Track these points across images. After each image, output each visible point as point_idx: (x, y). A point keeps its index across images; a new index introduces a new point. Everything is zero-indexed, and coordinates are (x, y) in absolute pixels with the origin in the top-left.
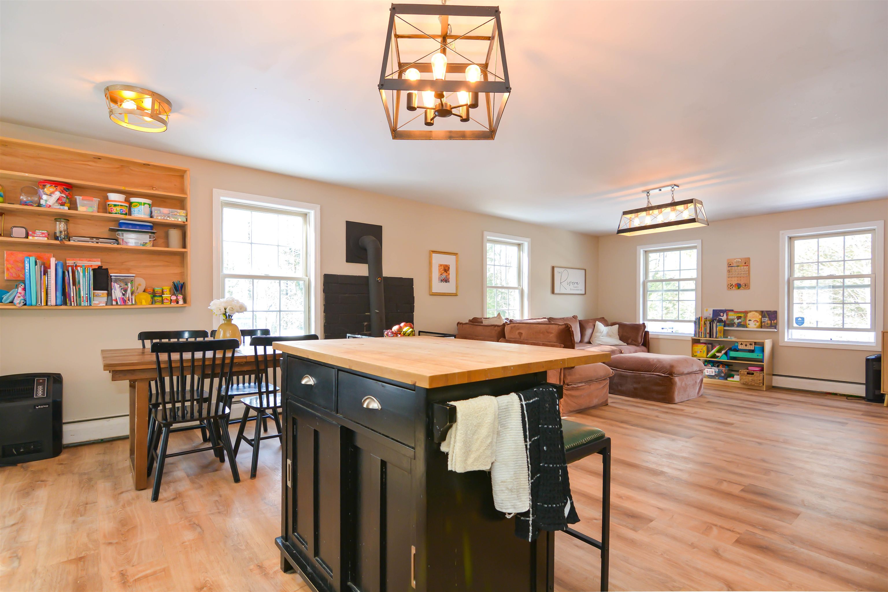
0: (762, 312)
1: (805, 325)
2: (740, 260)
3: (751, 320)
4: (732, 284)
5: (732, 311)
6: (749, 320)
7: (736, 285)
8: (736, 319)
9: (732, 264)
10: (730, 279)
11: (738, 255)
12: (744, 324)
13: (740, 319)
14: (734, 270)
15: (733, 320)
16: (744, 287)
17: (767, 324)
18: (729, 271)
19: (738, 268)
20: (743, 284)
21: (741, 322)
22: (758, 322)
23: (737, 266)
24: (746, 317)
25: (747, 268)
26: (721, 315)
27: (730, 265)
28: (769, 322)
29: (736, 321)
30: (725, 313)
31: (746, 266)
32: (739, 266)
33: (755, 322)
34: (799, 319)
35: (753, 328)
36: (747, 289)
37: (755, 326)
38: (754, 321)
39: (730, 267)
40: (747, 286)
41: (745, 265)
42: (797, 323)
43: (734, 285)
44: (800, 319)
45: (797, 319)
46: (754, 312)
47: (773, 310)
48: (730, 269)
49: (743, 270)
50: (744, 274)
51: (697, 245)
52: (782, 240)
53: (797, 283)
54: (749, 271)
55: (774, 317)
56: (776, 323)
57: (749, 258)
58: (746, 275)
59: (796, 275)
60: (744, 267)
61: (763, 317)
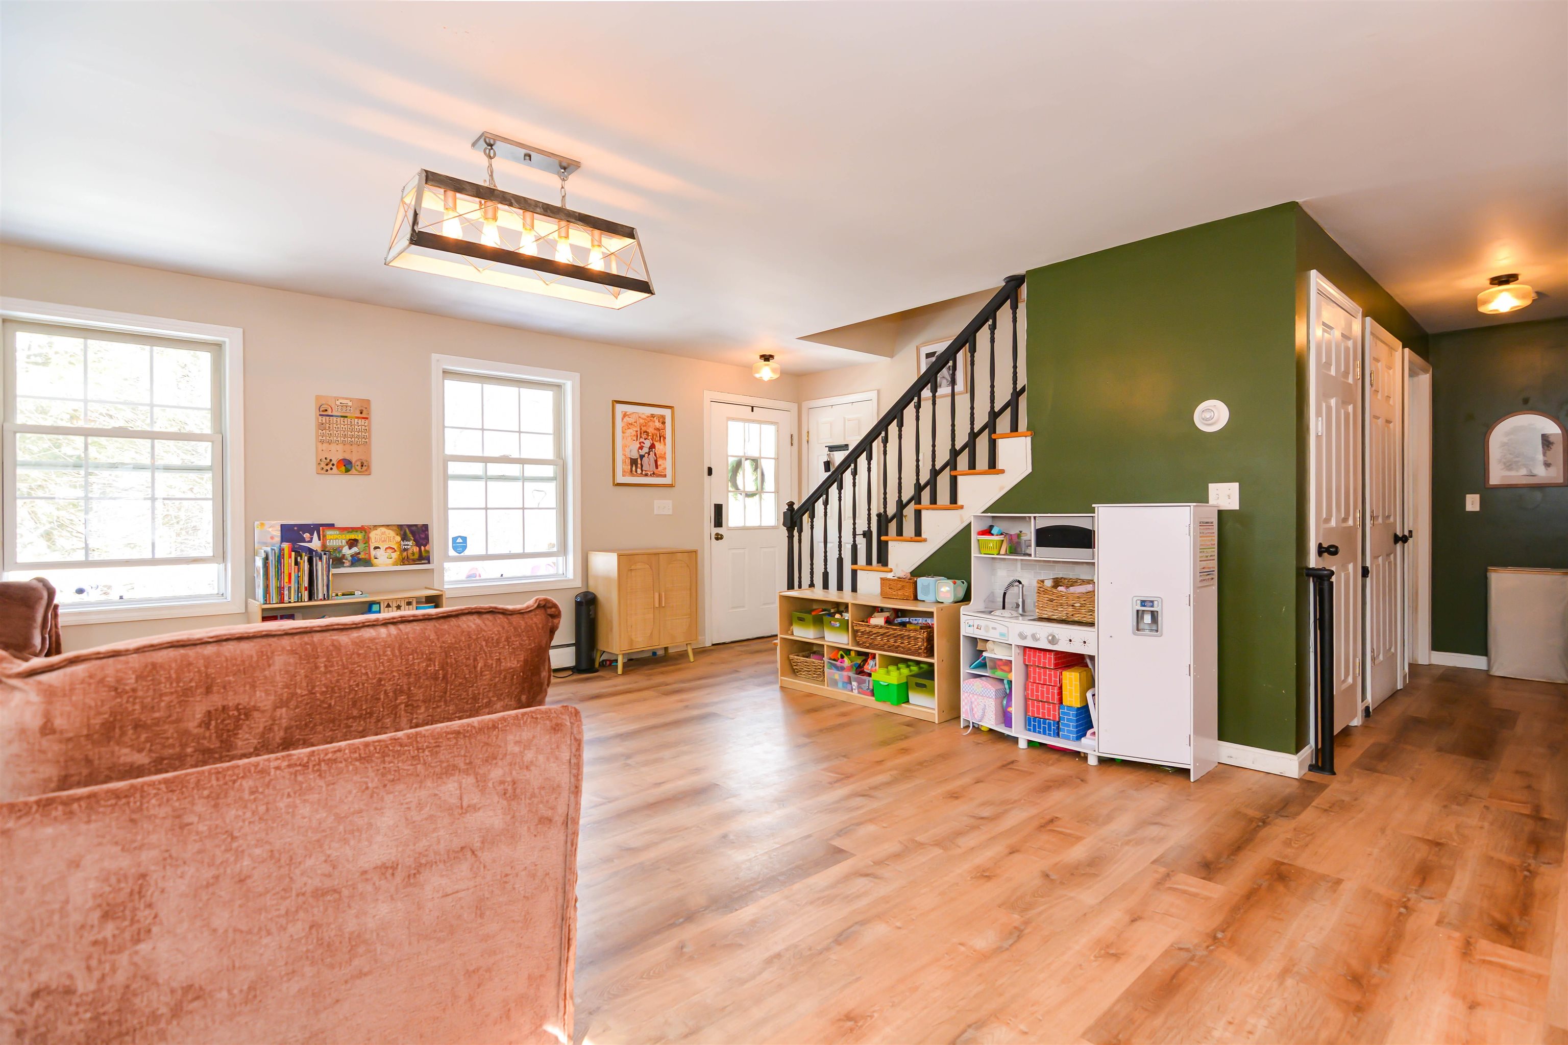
0: (400, 527)
1: (467, 552)
2: (350, 404)
3: (378, 548)
4: (331, 460)
5: (331, 526)
6: (376, 548)
7: (339, 462)
8: (347, 547)
9: (329, 410)
10: (325, 446)
11: (343, 390)
12: (367, 557)
13: (356, 546)
14: (335, 426)
15: (339, 549)
16: (359, 468)
17: (413, 554)
18: (321, 426)
19: (346, 423)
20: (356, 461)
21: (359, 553)
22: (395, 551)
23: (342, 417)
24: (367, 540)
25: (366, 425)
26: (304, 538)
27: (324, 412)
28: (416, 549)
29: (347, 552)
30: (315, 533)
31: (364, 418)
32: (346, 417)
33: (389, 551)
34: (458, 541)
35: (387, 565)
36: (367, 473)
37: (391, 561)
38: (386, 549)
39: (324, 417)
40: (365, 467)
41: (361, 416)
42: (455, 548)
43: (334, 461)
44: (459, 540)
45: (455, 539)
46: (383, 529)
47: (420, 522)
48: (324, 421)
49: (356, 427)
50: (358, 437)
51: (225, 342)
52: (436, 374)
53: (454, 468)
54: (368, 430)
55: (423, 539)
56: (428, 552)
57: (368, 401)
58: (363, 440)
59: (449, 450)
60: (360, 420)
61: (404, 538)
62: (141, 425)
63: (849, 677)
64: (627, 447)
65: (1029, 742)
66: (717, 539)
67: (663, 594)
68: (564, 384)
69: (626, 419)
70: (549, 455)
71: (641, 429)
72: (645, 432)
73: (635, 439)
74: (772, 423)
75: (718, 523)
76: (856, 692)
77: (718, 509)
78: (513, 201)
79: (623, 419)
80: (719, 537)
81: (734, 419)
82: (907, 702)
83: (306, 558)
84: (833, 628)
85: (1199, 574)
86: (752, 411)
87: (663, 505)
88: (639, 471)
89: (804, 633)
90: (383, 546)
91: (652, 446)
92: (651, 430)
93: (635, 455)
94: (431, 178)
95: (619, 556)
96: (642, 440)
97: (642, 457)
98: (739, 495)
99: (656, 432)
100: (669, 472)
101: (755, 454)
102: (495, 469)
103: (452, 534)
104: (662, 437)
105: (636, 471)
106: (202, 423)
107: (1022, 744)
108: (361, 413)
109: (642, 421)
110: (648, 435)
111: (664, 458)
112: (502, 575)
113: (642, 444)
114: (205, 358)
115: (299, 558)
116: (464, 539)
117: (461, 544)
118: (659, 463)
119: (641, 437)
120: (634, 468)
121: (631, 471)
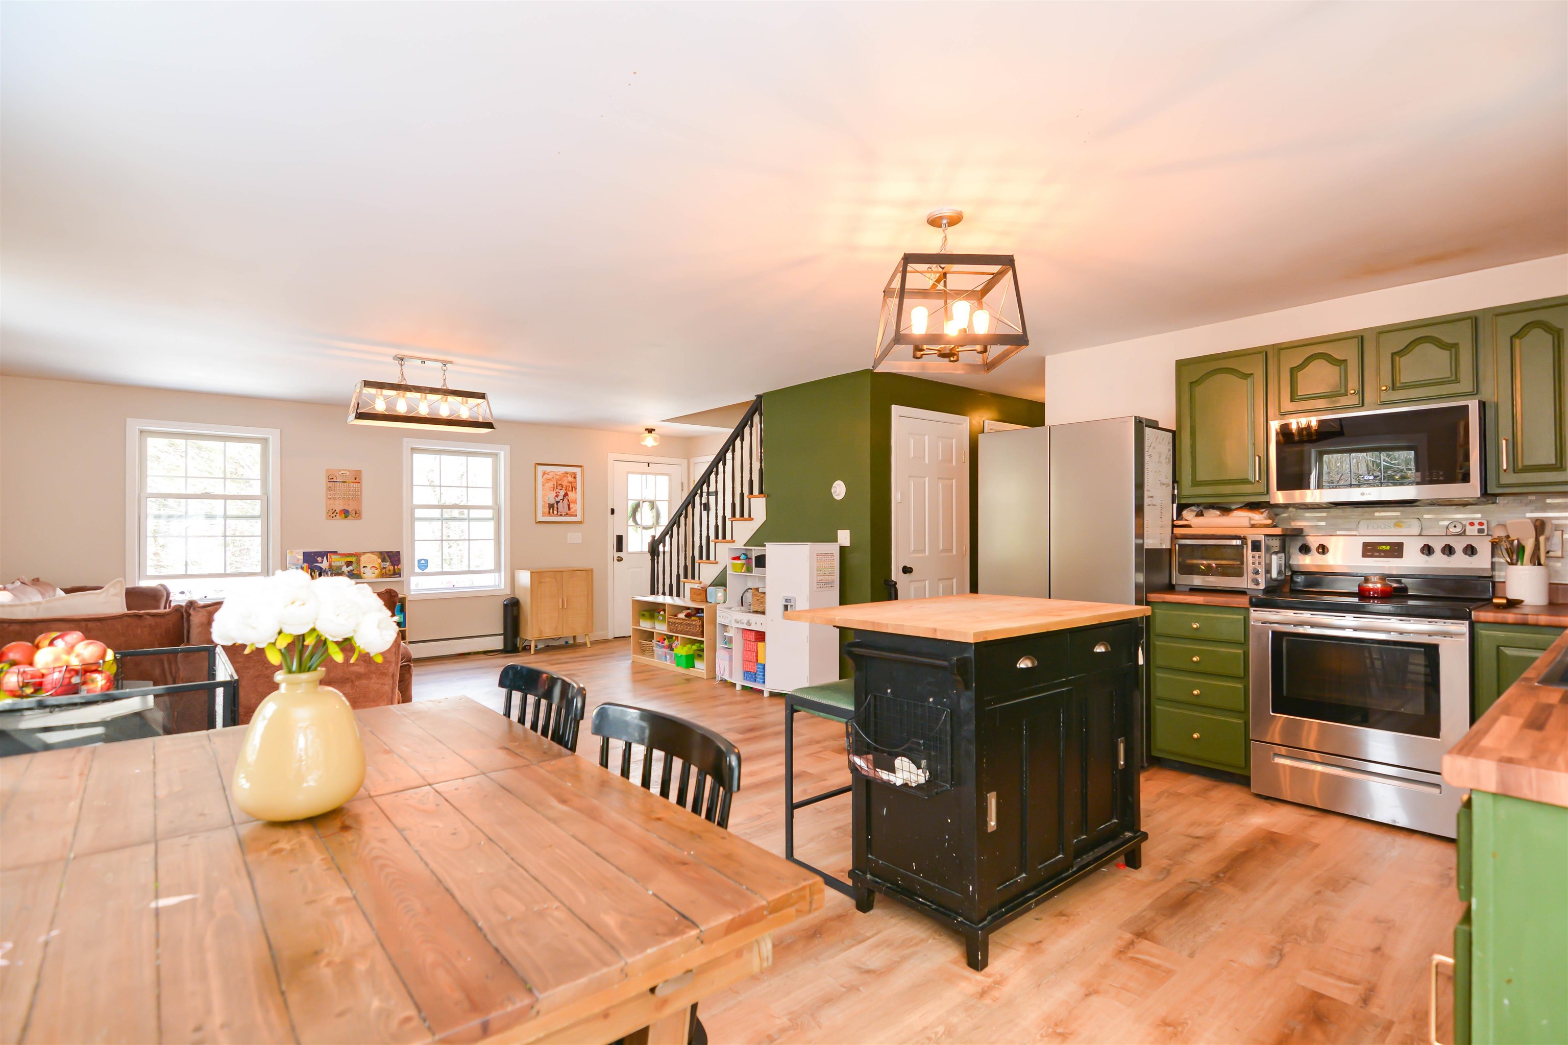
0: (381, 553)
1: (428, 570)
2: (348, 474)
3: (366, 567)
4: (335, 510)
5: (335, 553)
6: (364, 567)
7: (341, 511)
8: (345, 566)
9: (335, 478)
10: (331, 501)
11: (344, 465)
12: (358, 572)
13: (351, 565)
14: (338, 488)
15: (340, 567)
16: (354, 515)
17: (389, 571)
18: (329, 489)
19: (346, 486)
20: (352, 511)
21: (353, 570)
22: (377, 569)
23: (343, 482)
24: (358, 562)
25: (359, 486)
26: (318, 560)
27: (331, 480)
28: (392, 568)
29: (345, 569)
30: (325, 557)
31: (357, 482)
32: (345, 482)
33: (373, 569)
34: (421, 562)
35: (372, 578)
36: (359, 518)
37: (374, 576)
38: (371, 567)
39: (331, 483)
40: (357, 514)
41: (355, 481)
42: (419, 567)
43: (338, 511)
44: (423, 562)
45: (419, 561)
46: (369, 555)
47: (394, 550)
48: (331, 485)
49: (352, 488)
50: (353, 495)
51: (269, 438)
52: (406, 452)
53: (419, 513)
54: (360, 490)
55: (396, 561)
56: (400, 569)
57: (360, 472)
58: (357, 497)
59: (416, 501)
60: (354, 484)
61: (384, 560)
62: (219, 491)
63: (665, 653)
64: (546, 495)
65: (743, 687)
66: (618, 560)
67: (565, 599)
68: (500, 453)
69: (546, 476)
70: (489, 502)
71: (557, 483)
72: (561, 484)
73: (552, 490)
74: (665, 474)
75: (620, 548)
76: (669, 662)
77: (620, 539)
78: (412, 389)
79: (543, 477)
80: (620, 559)
81: (632, 473)
82: (694, 667)
83: (318, 573)
84: (659, 620)
85: (815, 584)
86: (649, 466)
87: (574, 536)
88: (555, 512)
89: (646, 625)
90: (369, 566)
91: (566, 495)
92: (565, 483)
93: (552, 501)
94: (367, 384)
95: (532, 573)
96: (558, 490)
97: (558, 502)
98: (638, 528)
99: (569, 484)
100: (579, 513)
101: (652, 498)
102: (447, 513)
103: (418, 556)
104: (574, 488)
105: (553, 513)
106: (256, 490)
107: (738, 688)
108: (356, 479)
109: (558, 477)
110: (562, 487)
111: (575, 502)
112: (454, 586)
113: (558, 494)
114: (257, 447)
115: (313, 573)
116: (426, 561)
117: (423, 564)
118: (571, 507)
119: (557, 488)
120: (551, 511)
121: (549, 512)
